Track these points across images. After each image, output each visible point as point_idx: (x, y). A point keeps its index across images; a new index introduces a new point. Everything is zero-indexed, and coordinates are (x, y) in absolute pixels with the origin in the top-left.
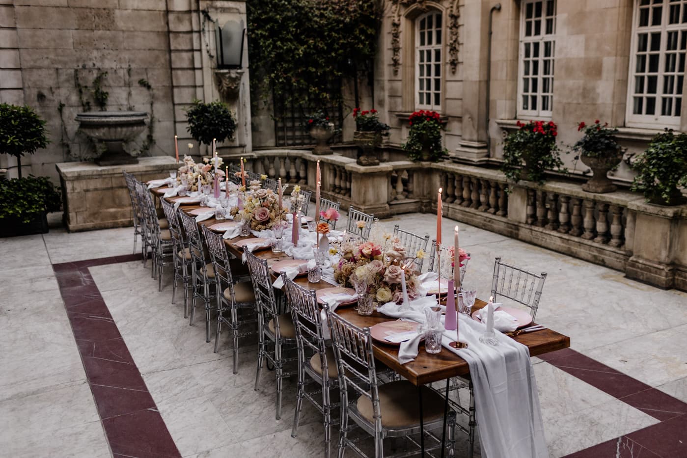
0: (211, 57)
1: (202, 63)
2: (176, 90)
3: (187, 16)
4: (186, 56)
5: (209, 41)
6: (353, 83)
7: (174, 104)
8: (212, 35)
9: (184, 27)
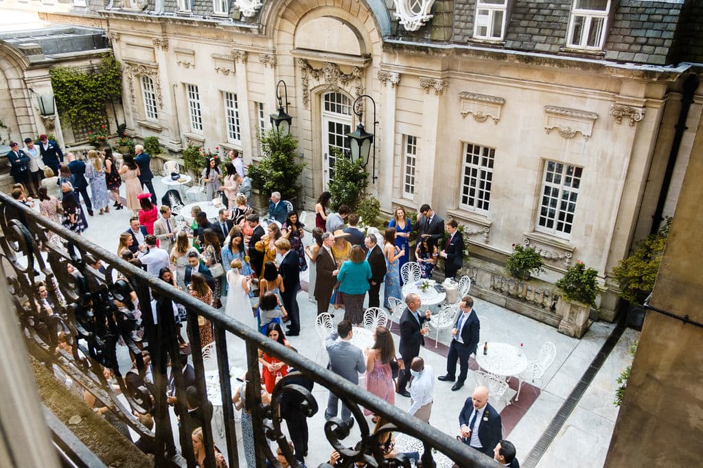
0: (37, 110)
1: (32, 112)
2: (20, 127)
3: (20, 91)
4: (23, 109)
5: (35, 103)
6: (112, 106)
7: (20, 133)
8: (36, 99)
9: (20, 96)
